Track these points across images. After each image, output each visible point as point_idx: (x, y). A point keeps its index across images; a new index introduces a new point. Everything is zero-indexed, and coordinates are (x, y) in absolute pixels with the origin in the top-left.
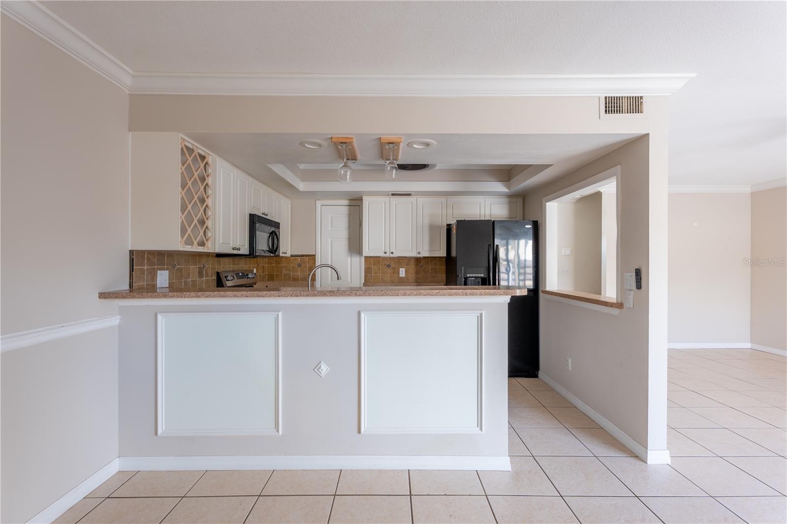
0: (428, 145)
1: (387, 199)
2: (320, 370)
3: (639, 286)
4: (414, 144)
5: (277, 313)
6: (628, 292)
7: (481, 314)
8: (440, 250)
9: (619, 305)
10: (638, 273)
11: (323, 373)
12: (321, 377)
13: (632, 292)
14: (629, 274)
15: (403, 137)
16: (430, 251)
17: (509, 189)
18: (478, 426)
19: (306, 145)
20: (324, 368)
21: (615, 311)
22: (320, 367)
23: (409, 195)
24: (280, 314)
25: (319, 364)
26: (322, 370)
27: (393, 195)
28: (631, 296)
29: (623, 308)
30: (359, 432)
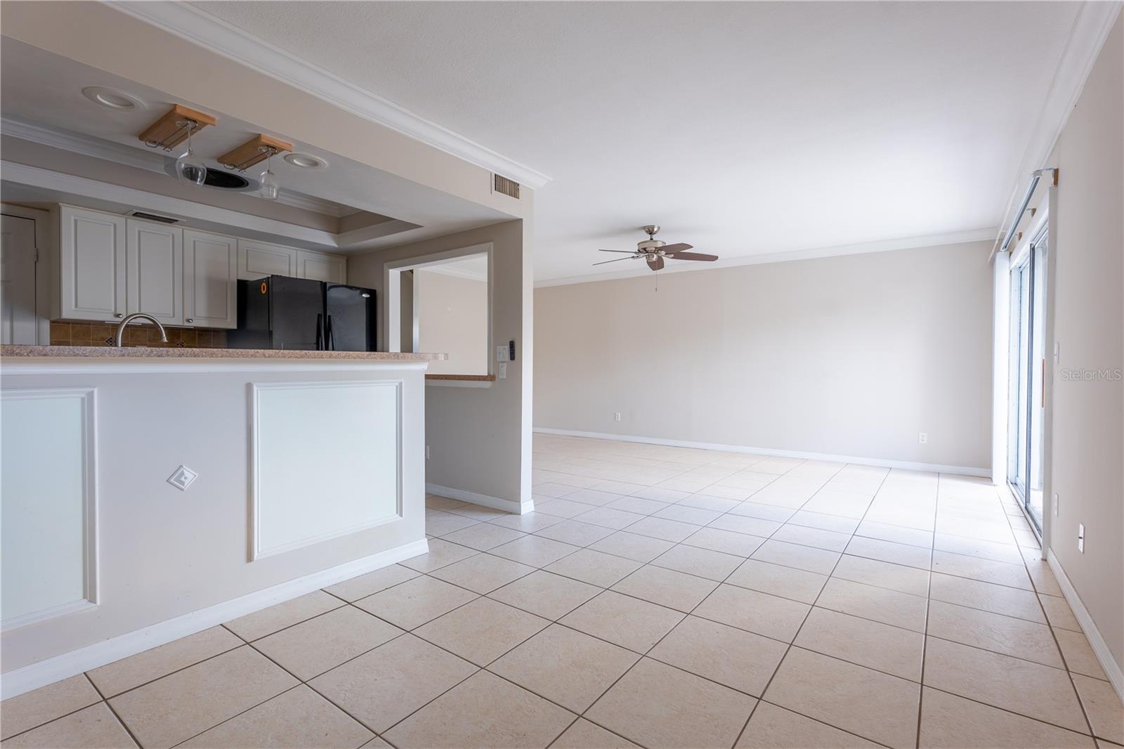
0: (315, 164)
1: (120, 221)
2: (183, 479)
3: (512, 357)
4: (295, 158)
5: (90, 390)
6: (501, 364)
7: (401, 384)
8: (227, 319)
9: (490, 378)
10: (512, 345)
11: (186, 482)
12: (183, 490)
13: (505, 364)
14: (501, 347)
15: (293, 145)
16: (209, 318)
17: (338, 244)
18: (397, 512)
19: (99, 97)
20: (189, 475)
21: (487, 384)
22: (183, 474)
23: (170, 221)
24: (96, 391)
25: (178, 469)
26: (185, 478)
27: (136, 215)
28: (505, 368)
29: (495, 380)
30: (250, 558)
